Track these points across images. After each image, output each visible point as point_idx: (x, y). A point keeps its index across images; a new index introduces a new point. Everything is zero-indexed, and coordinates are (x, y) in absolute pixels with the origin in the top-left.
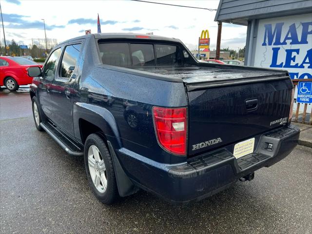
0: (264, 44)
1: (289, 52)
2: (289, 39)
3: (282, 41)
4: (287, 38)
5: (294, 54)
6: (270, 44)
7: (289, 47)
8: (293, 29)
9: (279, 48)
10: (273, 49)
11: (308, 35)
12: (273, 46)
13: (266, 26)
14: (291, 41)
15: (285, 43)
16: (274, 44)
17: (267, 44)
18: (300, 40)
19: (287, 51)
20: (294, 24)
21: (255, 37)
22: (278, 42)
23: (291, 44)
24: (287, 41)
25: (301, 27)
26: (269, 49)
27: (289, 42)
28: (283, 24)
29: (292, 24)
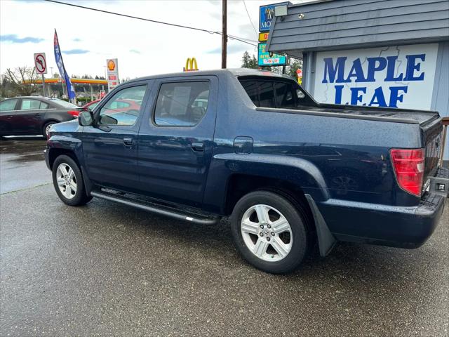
0: (325, 81)
1: (355, 91)
2: (354, 75)
3: (345, 78)
4: (351, 75)
5: (360, 93)
6: (332, 81)
7: (353, 84)
8: (357, 65)
9: (343, 87)
10: (336, 87)
11: (375, 72)
12: (335, 84)
13: (325, 60)
14: (356, 78)
15: (349, 80)
16: (337, 82)
17: (328, 81)
18: (366, 78)
19: (352, 89)
20: (359, 59)
21: (313, 73)
22: (341, 79)
23: (356, 81)
24: (351, 78)
25: (367, 63)
26: (331, 87)
27: (353, 79)
28: (345, 58)
29: (356, 59)
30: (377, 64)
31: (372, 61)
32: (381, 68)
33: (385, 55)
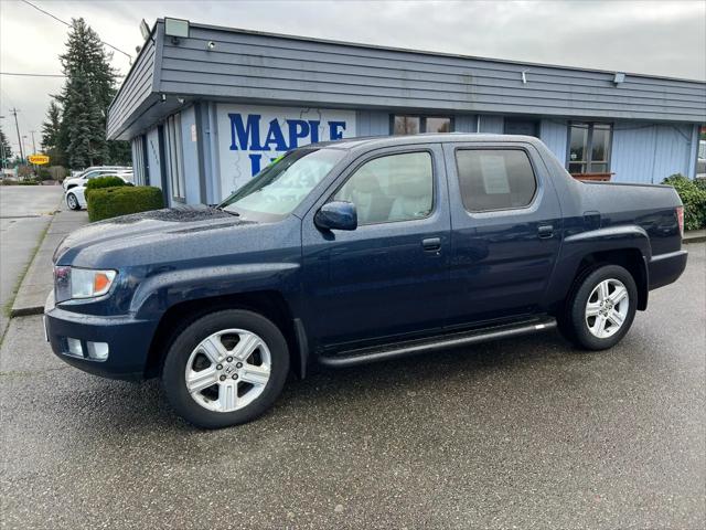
0: (234, 147)
2: (273, 141)
3: (262, 144)
4: (269, 141)
6: (244, 147)
7: (274, 154)
8: (275, 126)
9: (260, 156)
10: (251, 156)
11: (298, 139)
12: (249, 152)
13: (230, 116)
14: (276, 145)
15: (267, 148)
16: (251, 149)
17: (239, 147)
18: (288, 144)
19: (271, 159)
20: (276, 120)
22: (256, 146)
23: (277, 149)
24: (270, 145)
25: (287, 126)
26: (244, 156)
27: (273, 146)
28: (259, 117)
29: (273, 119)
30: (299, 129)
31: (292, 124)
32: (303, 135)
33: (306, 119)
